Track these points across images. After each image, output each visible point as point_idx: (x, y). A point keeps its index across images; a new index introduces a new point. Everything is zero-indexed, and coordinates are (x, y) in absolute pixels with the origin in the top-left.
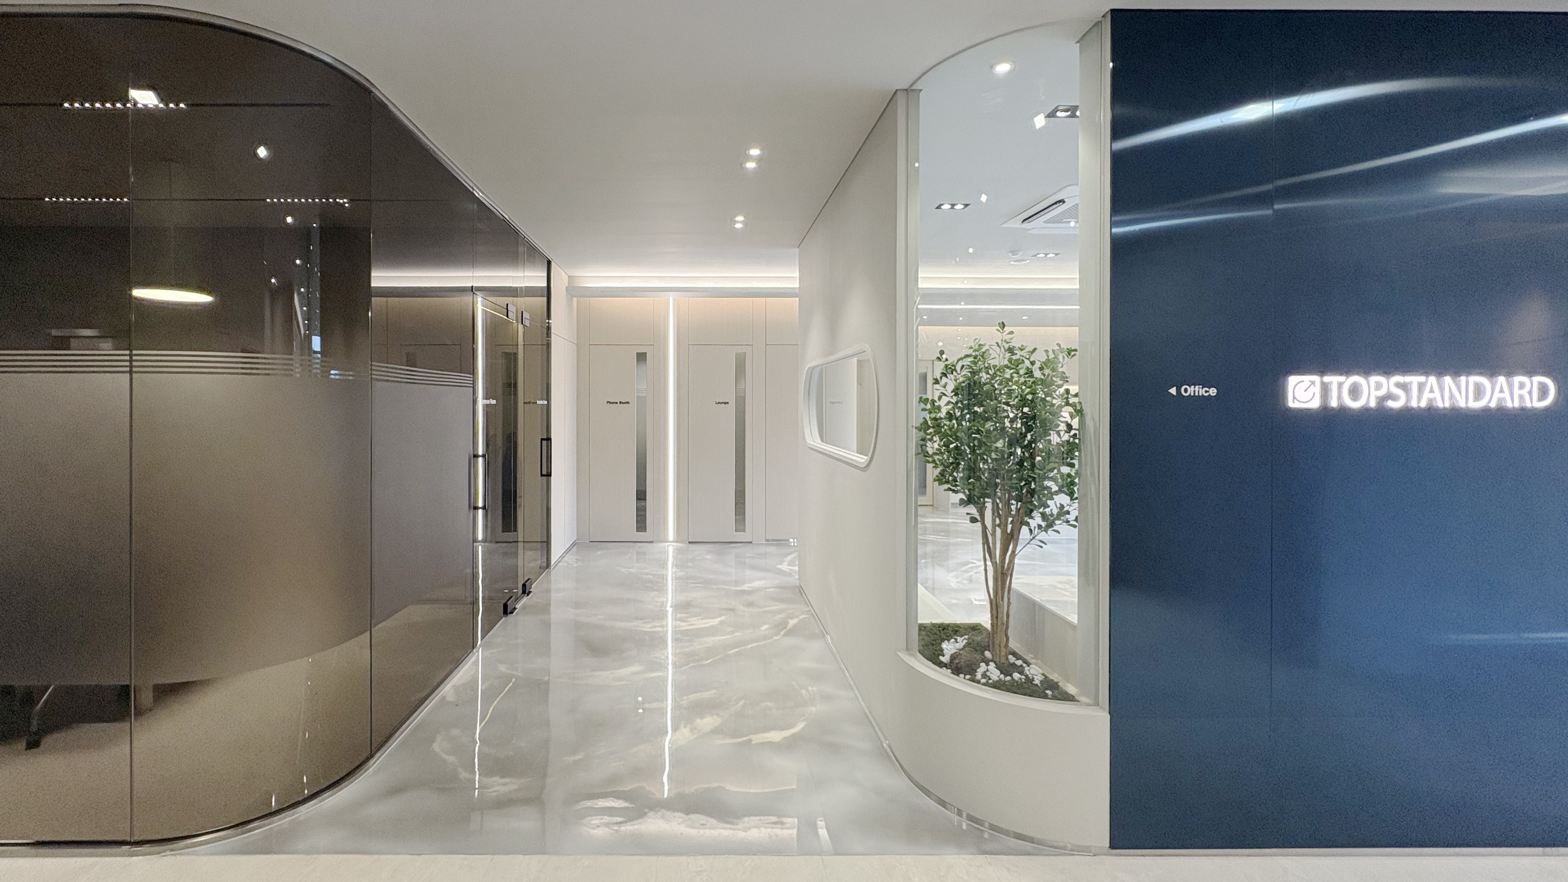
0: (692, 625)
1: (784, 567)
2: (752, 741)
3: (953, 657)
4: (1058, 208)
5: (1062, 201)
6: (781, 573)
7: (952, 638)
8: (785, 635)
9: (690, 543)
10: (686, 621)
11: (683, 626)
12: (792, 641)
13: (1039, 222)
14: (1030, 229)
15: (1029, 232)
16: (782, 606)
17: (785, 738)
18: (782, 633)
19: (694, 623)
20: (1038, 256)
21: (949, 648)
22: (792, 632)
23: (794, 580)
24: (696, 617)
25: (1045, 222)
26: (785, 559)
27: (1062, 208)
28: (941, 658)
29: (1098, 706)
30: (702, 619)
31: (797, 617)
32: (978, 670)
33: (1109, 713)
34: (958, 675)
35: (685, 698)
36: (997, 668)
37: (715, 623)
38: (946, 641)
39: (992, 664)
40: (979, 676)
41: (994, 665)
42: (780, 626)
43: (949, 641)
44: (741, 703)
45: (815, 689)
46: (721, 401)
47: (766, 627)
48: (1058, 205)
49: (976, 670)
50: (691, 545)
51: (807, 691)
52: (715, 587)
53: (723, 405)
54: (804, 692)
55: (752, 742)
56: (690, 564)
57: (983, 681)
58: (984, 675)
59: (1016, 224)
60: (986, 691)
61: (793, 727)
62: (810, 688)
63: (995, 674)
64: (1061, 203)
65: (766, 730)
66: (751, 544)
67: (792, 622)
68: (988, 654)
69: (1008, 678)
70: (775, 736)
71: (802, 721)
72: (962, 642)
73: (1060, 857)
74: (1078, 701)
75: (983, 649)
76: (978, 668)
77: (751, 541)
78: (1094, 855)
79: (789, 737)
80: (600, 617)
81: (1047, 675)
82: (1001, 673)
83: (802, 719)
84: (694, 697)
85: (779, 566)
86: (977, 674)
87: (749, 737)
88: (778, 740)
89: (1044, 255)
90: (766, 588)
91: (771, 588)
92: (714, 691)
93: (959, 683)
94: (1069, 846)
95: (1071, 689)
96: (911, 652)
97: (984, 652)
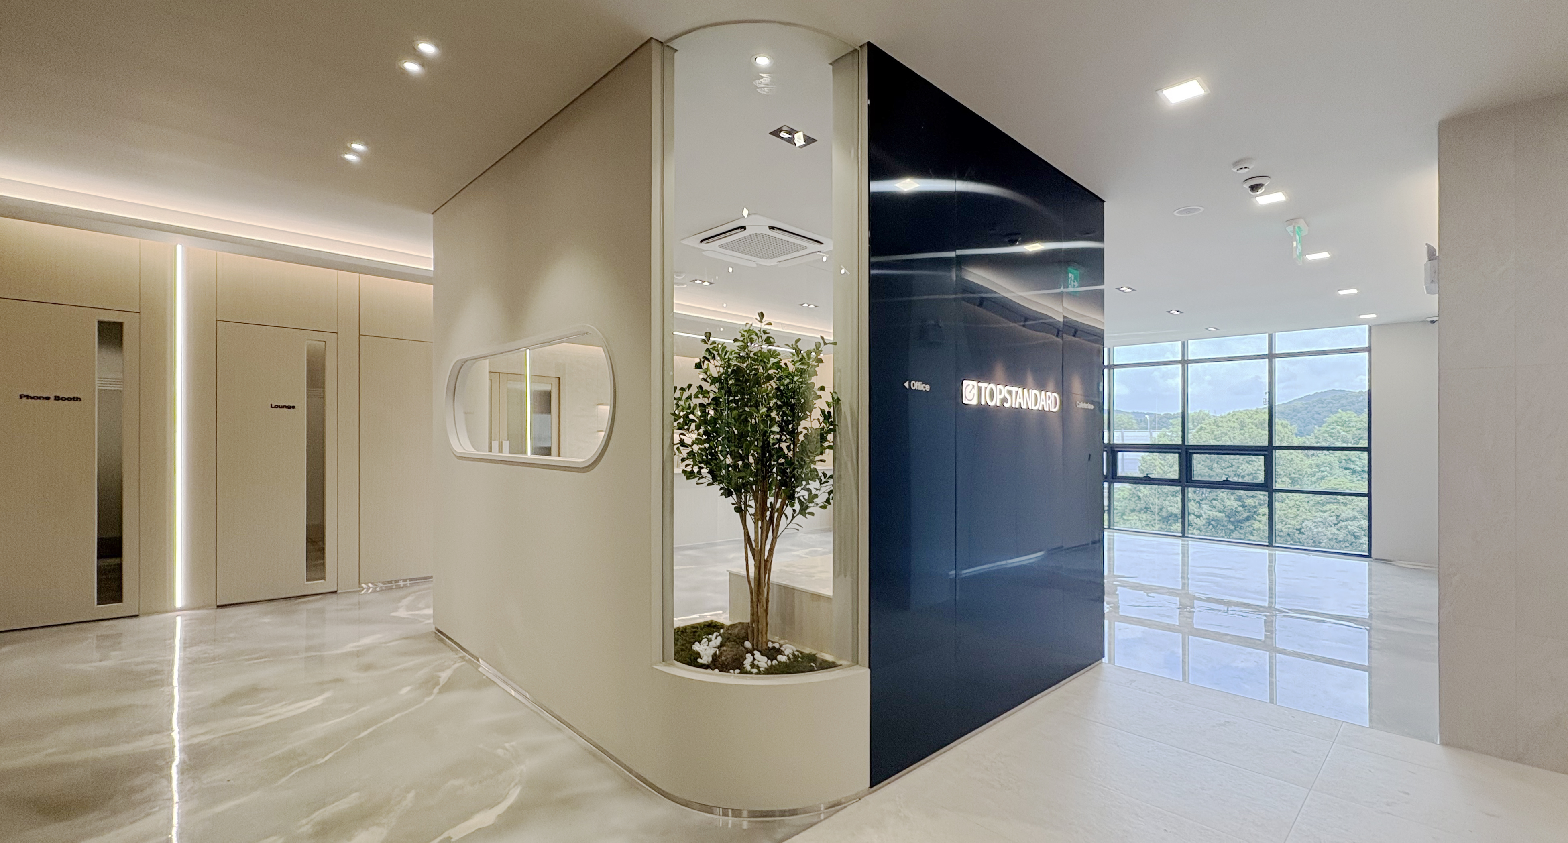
0: (274, 715)
1: (402, 613)
2: (451, 838)
3: (715, 657)
4: (738, 234)
5: (744, 228)
6: (400, 621)
7: (702, 639)
8: (440, 692)
9: (218, 607)
10: (260, 714)
11: (257, 722)
12: (454, 697)
13: (715, 244)
14: (704, 251)
15: (704, 253)
16: (422, 659)
17: (499, 816)
18: (436, 690)
19: (274, 712)
20: (696, 282)
21: (706, 649)
22: (449, 686)
23: (429, 625)
24: (277, 703)
25: (721, 246)
26: (400, 604)
27: (742, 234)
28: (699, 660)
29: (858, 664)
30: (290, 704)
31: (449, 668)
32: (744, 662)
33: (870, 667)
34: (728, 671)
35: (304, 821)
36: (762, 654)
37: (317, 704)
38: (697, 643)
39: (757, 654)
40: (748, 666)
41: (759, 653)
42: (429, 683)
43: (700, 642)
44: (411, 795)
45: (513, 743)
46: (281, 405)
47: (408, 689)
48: (740, 230)
49: (743, 662)
50: (220, 610)
51: (504, 748)
52: (296, 657)
53: (285, 409)
54: (500, 752)
55: (452, 840)
56: (232, 635)
57: (755, 670)
58: (753, 665)
59: (694, 242)
60: (762, 679)
61: (505, 798)
62: (507, 745)
63: (763, 662)
64: (743, 229)
65: (467, 816)
66: (334, 595)
67: (444, 676)
68: (748, 644)
69: (775, 662)
70: (486, 818)
71: (514, 786)
72: (716, 640)
73: (837, 814)
74: (841, 665)
75: (742, 641)
76: (744, 660)
77: (336, 590)
78: (860, 799)
79: (504, 812)
80: (49, 751)
81: (802, 650)
82: (768, 659)
83: (513, 784)
84: (318, 815)
85: (393, 614)
86: (744, 666)
87: (445, 835)
88: (491, 823)
89: (700, 282)
90: (385, 643)
91: (393, 641)
92: (355, 795)
93: (732, 678)
94: (843, 801)
95: (829, 658)
96: (668, 662)
97: (744, 643)
